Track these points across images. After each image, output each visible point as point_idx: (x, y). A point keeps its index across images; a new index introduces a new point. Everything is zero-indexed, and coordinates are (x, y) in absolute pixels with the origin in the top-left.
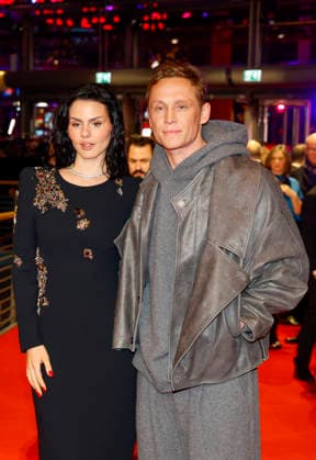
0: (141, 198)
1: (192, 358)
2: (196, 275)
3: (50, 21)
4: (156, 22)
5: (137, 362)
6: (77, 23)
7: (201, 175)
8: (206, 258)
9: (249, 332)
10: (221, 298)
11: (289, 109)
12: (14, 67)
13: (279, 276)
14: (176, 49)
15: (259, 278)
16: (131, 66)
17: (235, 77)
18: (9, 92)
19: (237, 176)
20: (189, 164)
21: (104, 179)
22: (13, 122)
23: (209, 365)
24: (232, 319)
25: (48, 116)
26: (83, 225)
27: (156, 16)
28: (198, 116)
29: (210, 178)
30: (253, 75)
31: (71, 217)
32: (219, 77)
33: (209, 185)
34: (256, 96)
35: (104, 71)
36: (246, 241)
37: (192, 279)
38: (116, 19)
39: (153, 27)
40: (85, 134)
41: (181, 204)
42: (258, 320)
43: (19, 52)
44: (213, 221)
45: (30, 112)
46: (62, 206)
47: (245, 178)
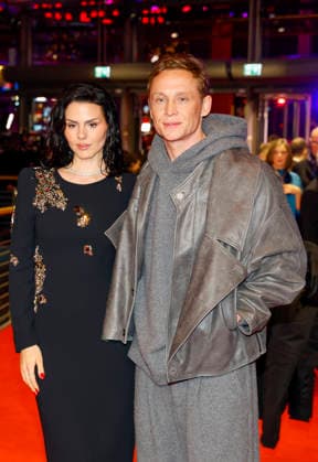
0: (138, 190)
1: (189, 351)
2: (194, 268)
3: (49, 15)
4: (156, 15)
5: (133, 354)
6: (76, 17)
7: (200, 167)
8: (204, 251)
9: (246, 326)
10: (217, 291)
11: (290, 104)
12: (12, 62)
13: (277, 270)
14: (176, 44)
15: (257, 272)
16: (130, 60)
17: (235, 71)
18: (7, 87)
19: (236, 170)
20: (188, 157)
22: (11, 117)
23: (207, 356)
24: (228, 312)
25: (47, 111)
27: (155, 9)
28: (198, 108)
29: (210, 171)
30: (253, 69)
32: (220, 71)
33: (208, 178)
34: (257, 91)
35: (103, 65)
36: (244, 233)
37: (190, 271)
38: (116, 13)
39: (153, 21)
40: (82, 136)
41: (180, 196)
42: (255, 313)
43: (17, 46)
44: (211, 215)
45: (28, 106)
46: (62, 205)
47: (244, 171)
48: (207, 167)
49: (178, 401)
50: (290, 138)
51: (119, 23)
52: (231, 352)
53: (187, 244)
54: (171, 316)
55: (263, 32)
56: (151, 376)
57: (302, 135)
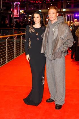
0: (46, 29)
1: (55, 55)
2: (56, 42)
3: (31, 1)
5: (46, 55)
6: (36, 2)
7: (57, 25)
8: (57, 39)
9: (64, 51)
10: (60, 45)
11: (70, 16)
12: (25, 9)
16: (44, 9)
17: (61, 10)
18: (25, 14)
19: (63, 25)
20: (55, 23)
21: (40, 27)
22: (25, 18)
23: (57, 56)
24: (61, 49)
26: (37, 34)
28: (56, 15)
29: (58, 26)
30: (64, 10)
31: (35, 33)
32: (59, 10)
34: (65, 13)
35: (40, 10)
37: (55, 42)
38: (42, 1)
39: (48, 2)
41: (54, 30)
43: (26, 7)
44: (59, 33)
45: (28, 17)
46: (34, 32)
47: (64, 26)
48: (58, 25)
49: (53, 63)
50: (70, 21)
51: (43, 3)
52: (62, 55)
53: (55, 38)
54: (52, 49)
55: (66, 4)
56: (49, 59)
57: (72, 20)
